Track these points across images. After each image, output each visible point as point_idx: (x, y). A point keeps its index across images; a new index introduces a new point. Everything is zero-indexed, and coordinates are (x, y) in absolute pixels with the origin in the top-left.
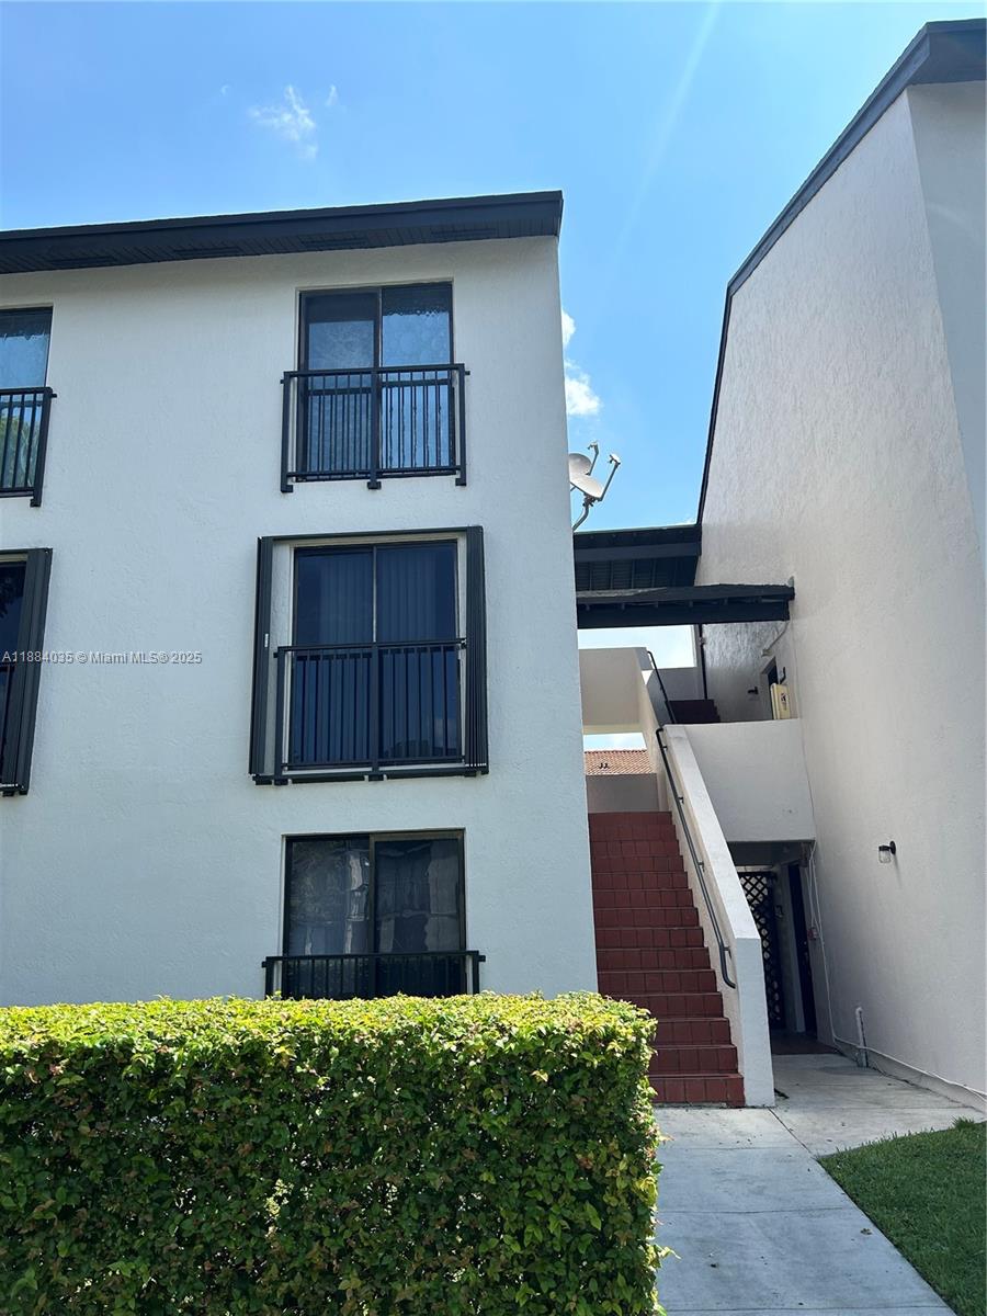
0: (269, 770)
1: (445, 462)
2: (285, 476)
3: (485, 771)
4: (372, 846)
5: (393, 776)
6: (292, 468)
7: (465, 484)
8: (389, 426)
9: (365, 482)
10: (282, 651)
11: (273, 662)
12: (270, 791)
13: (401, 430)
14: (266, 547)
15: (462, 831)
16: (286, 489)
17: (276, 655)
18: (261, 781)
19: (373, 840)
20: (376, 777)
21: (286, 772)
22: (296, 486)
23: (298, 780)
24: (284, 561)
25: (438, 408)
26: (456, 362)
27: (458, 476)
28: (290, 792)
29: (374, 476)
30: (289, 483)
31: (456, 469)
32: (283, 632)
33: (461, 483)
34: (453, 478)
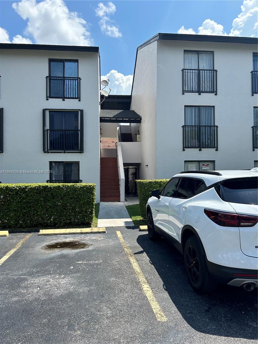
0: (46, 151)
1: (77, 97)
2: (47, 97)
3: (83, 152)
4: (64, 163)
5: (67, 152)
6: (48, 96)
7: (80, 101)
8: (66, 88)
9: (62, 99)
10: (48, 130)
11: (46, 132)
12: (47, 154)
13: (68, 89)
14: (44, 111)
15: (79, 162)
16: (47, 99)
17: (46, 130)
18: (45, 152)
19: (64, 162)
20: (65, 152)
21: (49, 151)
22: (49, 99)
23: (51, 152)
24: (47, 113)
25: (75, 85)
26: (79, 77)
27: (79, 99)
28: (50, 154)
29: (64, 98)
30: (48, 98)
31: (79, 98)
32: (48, 127)
33: (79, 101)
34: (78, 100)
